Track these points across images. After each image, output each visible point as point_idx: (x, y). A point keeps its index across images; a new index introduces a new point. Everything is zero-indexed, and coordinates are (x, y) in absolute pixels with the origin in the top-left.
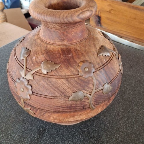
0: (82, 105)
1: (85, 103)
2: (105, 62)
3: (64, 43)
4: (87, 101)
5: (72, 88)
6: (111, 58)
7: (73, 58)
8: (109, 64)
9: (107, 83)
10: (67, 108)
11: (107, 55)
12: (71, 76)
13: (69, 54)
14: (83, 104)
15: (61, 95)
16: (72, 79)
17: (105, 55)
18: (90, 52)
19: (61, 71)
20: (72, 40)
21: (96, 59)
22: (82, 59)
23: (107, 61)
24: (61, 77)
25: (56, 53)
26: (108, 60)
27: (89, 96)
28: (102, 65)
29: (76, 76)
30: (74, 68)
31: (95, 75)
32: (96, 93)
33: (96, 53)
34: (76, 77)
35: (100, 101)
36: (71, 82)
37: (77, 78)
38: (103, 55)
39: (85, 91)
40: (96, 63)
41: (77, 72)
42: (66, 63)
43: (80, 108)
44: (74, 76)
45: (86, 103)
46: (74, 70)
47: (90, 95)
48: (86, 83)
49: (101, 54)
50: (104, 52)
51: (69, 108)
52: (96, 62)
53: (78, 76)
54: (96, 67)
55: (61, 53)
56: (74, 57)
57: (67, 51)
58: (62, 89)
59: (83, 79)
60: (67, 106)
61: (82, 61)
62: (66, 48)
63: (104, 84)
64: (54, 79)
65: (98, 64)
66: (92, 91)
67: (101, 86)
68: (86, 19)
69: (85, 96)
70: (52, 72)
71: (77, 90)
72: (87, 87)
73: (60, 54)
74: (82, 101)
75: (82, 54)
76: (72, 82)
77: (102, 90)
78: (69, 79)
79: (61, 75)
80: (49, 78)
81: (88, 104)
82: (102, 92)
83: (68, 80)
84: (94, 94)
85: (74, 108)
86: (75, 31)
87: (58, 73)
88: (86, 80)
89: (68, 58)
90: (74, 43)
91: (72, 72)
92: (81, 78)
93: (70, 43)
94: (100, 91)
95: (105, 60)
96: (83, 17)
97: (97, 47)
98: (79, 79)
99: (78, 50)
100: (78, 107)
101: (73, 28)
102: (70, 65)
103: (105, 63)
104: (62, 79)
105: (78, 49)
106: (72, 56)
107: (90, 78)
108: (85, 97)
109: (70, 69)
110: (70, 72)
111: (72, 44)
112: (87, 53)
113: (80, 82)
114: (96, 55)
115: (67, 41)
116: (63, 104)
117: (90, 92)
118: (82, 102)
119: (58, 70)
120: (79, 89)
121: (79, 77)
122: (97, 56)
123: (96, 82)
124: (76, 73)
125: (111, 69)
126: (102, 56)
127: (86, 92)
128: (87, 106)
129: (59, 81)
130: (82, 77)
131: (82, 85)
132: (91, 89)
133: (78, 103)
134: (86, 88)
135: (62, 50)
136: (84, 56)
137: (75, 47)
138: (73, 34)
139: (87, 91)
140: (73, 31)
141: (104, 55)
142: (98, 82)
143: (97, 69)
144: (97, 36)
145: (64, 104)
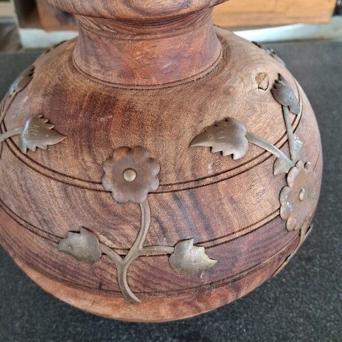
0: (94, 275)
1: (104, 275)
2: (210, 172)
3: (109, 79)
4: (111, 270)
5: (72, 216)
6: (243, 168)
7: (107, 130)
8: (224, 182)
9: (192, 242)
10: (55, 268)
11: (227, 153)
12: (79, 179)
13: (102, 116)
14: (98, 275)
15: (41, 224)
16: (80, 191)
17: (221, 153)
18: (171, 126)
19: (59, 156)
20: (133, 76)
21: (177, 154)
22: (133, 140)
23: (218, 171)
24: (52, 174)
25: (74, 101)
26: (224, 168)
27: (119, 259)
28: (192, 179)
29: (93, 186)
30: (95, 161)
31: (154, 203)
32: (144, 259)
33: (188, 136)
34: (90, 189)
35: (158, 288)
36: (72, 197)
37: (92, 193)
38: (211, 148)
39: (109, 239)
40: (170, 167)
41: (99, 175)
42: (81, 138)
43: (89, 281)
44: (87, 185)
45: (109, 277)
46: (93, 166)
47: (123, 256)
48: (115, 215)
49: (207, 144)
50: (217, 140)
51: (59, 269)
52: (175, 164)
53: (99, 187)
54: (164, 179)
55: (85, 104)
56: (112, 128)
57: (104, 103)
58: (47, 208)
59: (110, 202)
60: (53, 262)
61: (129, 146)
62: (107, 94)
63: (178, 238)
64: (35, 173)
65: (179, 171)
66: (129, 246)
67: (165, 243)
68: (158, 14)
69: (103, 254)
70: (39, 151)
71: (84, 227)
72: (115, 229)
73: (81, 106)
74: (96, 264)
75: (142, 125)
76: (76, 200)
77: (169, 255)
78: (70, 188)
79: (55, 169)
80: (26, 166)
81: (115, 281)
82: (166, 260)
83: (65, 190)
84: (136, 259)
85: (72, 276)
86: (147, 49)
87: (49, 159)
88: (118, 209)
89: (93, 126)
90: (138, 88)
91: (85, 170)
92: (103, 195)
93: (127, 83)
94: (161, 258)
95: (210, 167)
96: (145, 6)
97: (206, 117)
98: (96, 197)
99: (136, 112)
100: (85, 277)
101: (138, 37)
102: (90, 147)
103: (206, 175)
104: (52, 181)
105: (139, 107)
106: (109, 122)
107: (133, 207)
108: (104, 257)
109: (83, 159)
110: (80, 166)
111: (131, 87)
112: (158, 126)
113: (97, 208)
114: (188, 141)
115: (119, 76)
116: (43, 251)
117: (124, 249)
118: (96, 267)
119: (52, 150)
120: (90, 228)
121: (100, 191)
122: (186, 145)
123: (151, 225)
124: (96, 178)
125: (225, 201)
126: (206, 151)
127: (109, 243)
128: (111, 286)
129: (44, 185)
130: (108, 195)
131: (102, 218)
132: (129, 241)
133: (85, 266)
134: (113, 232)
135: (94, 98)
136: (143, 135)
137: (135, 98)
138: (137, 58)
139: (114, 241)
140: (140, 49)
141: (216, 150)
142: (157, 225)
143: (167, 185)
144: (236, 85)
145: (46, 252)
